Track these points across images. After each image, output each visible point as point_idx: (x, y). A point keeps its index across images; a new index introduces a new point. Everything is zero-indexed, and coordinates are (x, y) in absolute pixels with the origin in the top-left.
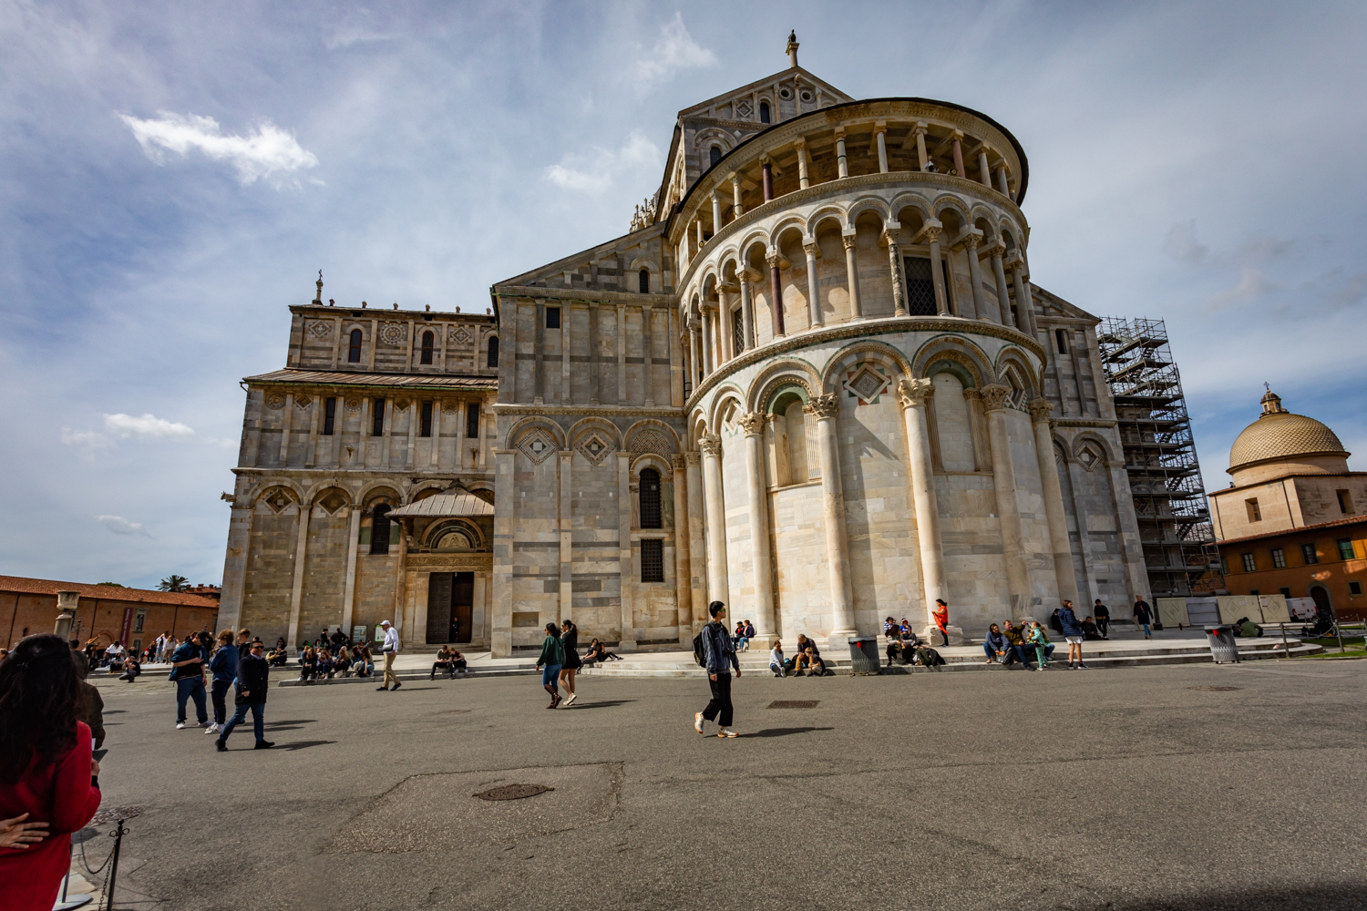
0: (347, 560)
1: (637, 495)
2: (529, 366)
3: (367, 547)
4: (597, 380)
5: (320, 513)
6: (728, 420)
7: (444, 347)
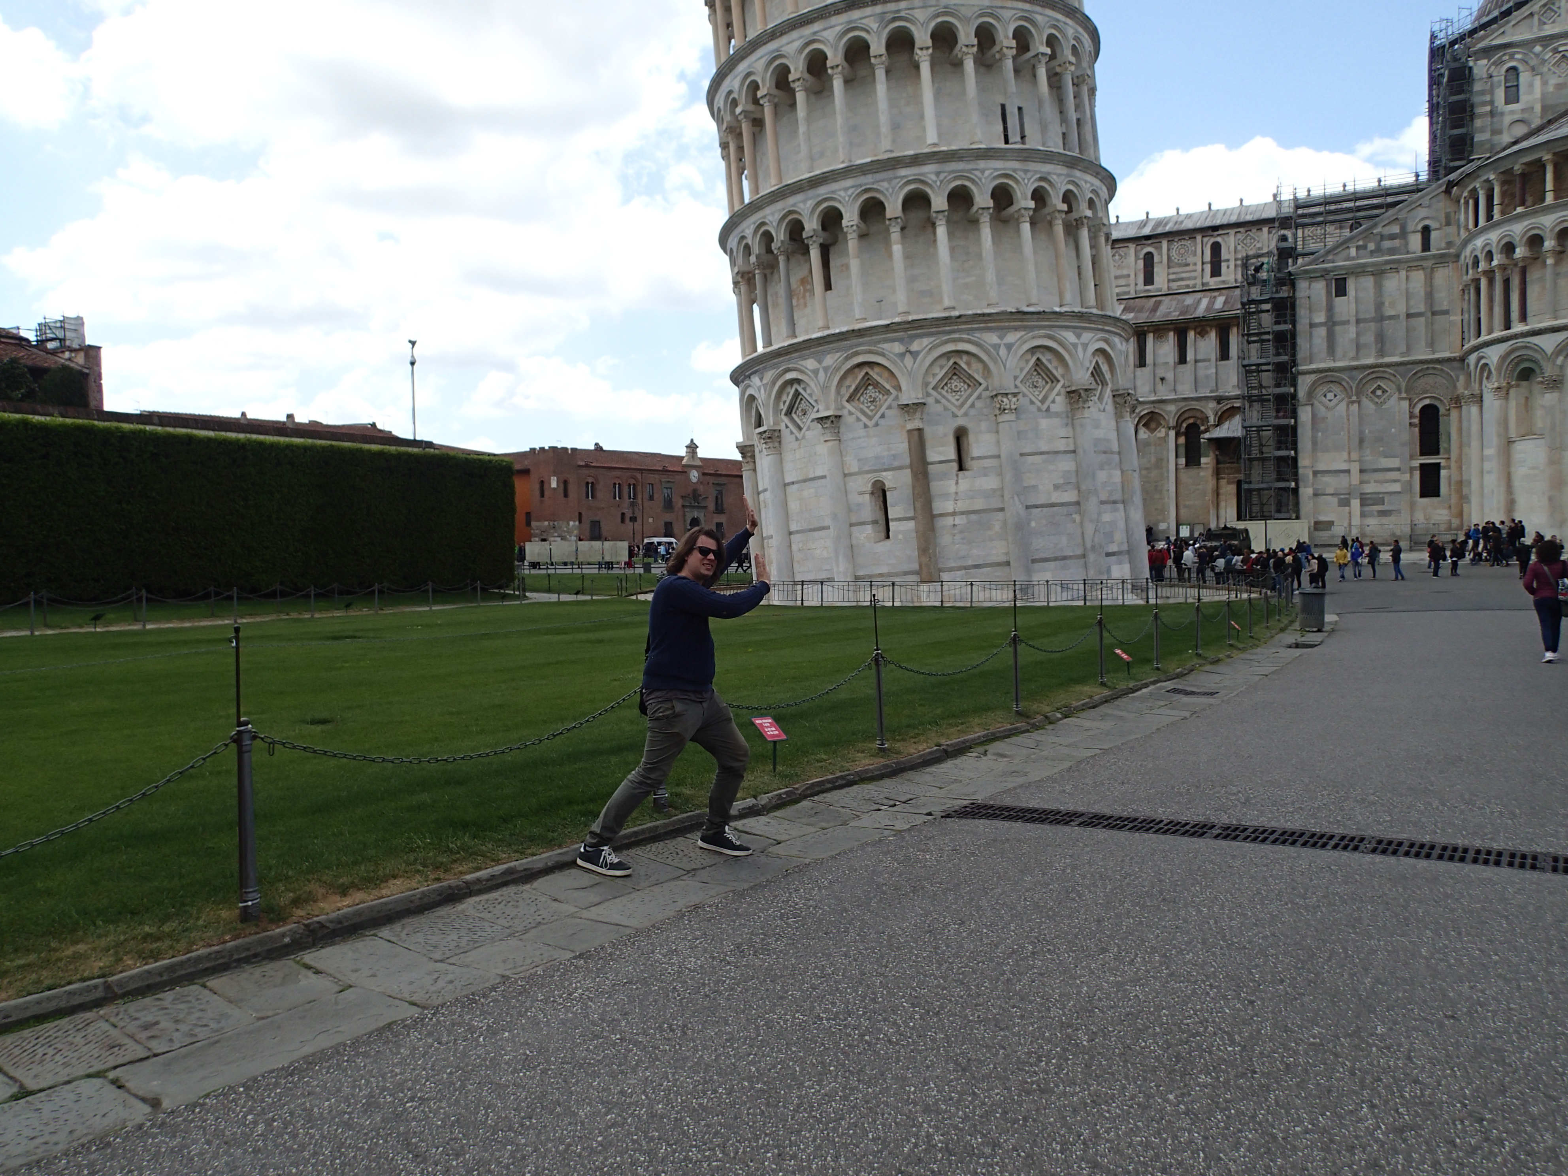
0: (1168, 471)
1: (1417, 430)
2: (1322, 331)
3: (1182, 461)
4: (1380, 338)
5: (1143, 434)
6: (1488, 378)
7: (1232, 257)
